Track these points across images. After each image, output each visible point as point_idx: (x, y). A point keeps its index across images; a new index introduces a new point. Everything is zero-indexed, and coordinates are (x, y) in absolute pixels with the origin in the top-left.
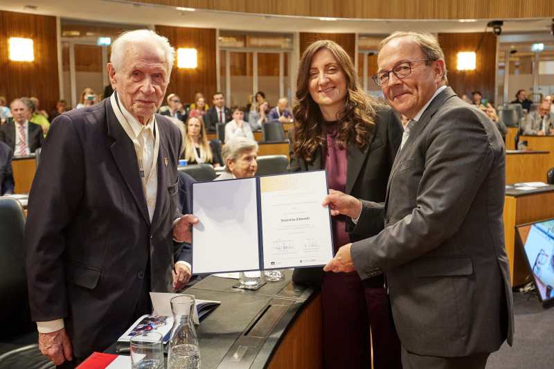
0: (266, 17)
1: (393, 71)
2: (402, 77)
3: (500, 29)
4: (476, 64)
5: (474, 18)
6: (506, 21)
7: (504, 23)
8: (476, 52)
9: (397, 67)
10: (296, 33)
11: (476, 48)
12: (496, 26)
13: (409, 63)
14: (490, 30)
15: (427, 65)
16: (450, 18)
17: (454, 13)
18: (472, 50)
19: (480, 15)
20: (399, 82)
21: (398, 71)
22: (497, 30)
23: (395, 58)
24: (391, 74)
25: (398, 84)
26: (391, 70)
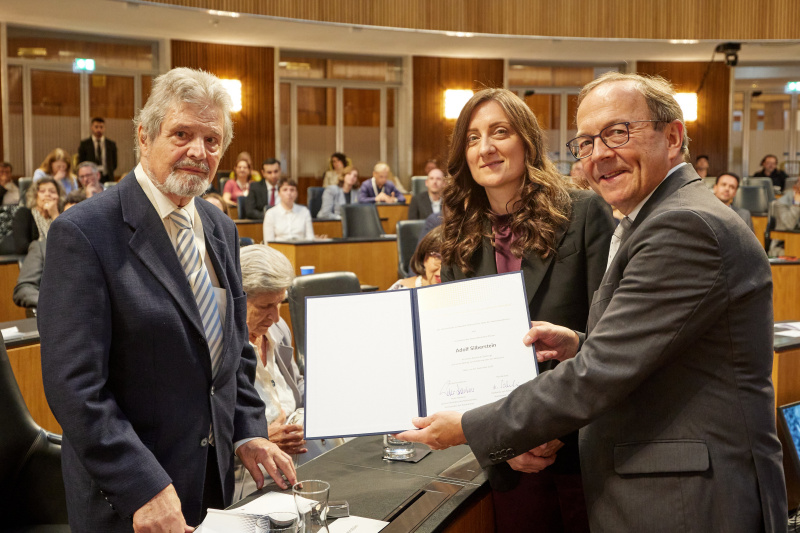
0: (355, 28)
1: (600, 136)
2: (615, 145)
3: (736, 58)
4: (698, 113)
5: (695, 38)
6: (746, 43)
7: (743, 47)
8: (698, 92)
9: (607, 131)
10: (406, 57)
11: (697, 87)
12: (730, 51)
13: (627, 125)
14: (720, 57)
15: (655, 129)
16: (656, 36)
17: (663, 28)
18: (691, 90)
19: (704, 33)
20: (609, 153)
21: (607, 136)
22: (732, 58)
23: (604, 116)
24: (597, 140)
25: (608, 157)
26: (598, 133)
